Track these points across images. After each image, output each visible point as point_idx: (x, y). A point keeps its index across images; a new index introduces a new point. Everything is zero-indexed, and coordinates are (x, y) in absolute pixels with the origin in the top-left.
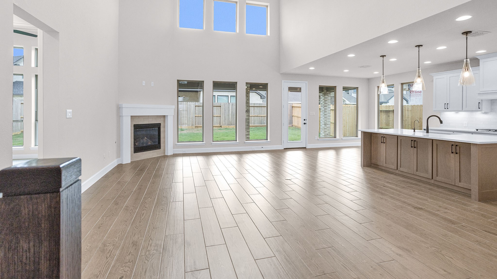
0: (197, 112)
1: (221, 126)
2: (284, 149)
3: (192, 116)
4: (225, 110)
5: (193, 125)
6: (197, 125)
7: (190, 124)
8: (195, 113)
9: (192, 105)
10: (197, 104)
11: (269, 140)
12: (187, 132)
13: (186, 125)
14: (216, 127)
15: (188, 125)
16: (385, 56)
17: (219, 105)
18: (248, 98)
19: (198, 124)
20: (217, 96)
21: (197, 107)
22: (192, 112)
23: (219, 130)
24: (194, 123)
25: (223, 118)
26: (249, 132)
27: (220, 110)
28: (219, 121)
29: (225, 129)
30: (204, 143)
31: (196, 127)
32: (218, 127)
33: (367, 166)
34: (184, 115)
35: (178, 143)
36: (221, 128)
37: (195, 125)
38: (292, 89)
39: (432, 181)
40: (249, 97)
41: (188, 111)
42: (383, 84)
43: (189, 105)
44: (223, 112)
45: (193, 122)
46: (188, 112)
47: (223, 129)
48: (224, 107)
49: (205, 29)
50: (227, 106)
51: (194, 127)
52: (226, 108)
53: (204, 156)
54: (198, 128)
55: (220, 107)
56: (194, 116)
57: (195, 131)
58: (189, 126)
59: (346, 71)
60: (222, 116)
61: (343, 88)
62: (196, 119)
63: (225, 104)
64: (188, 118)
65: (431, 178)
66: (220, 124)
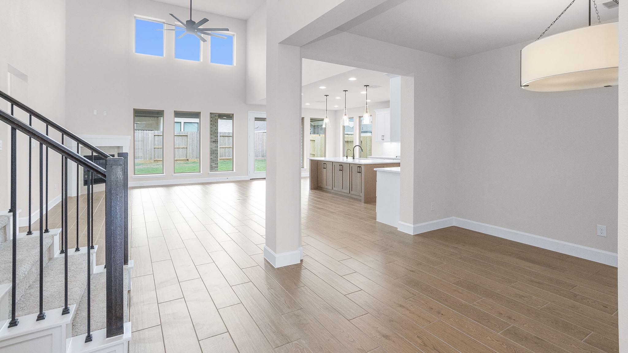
0: (156, 142)
1: (188, 160)
2: (251, 179)
3: (150, 147)
4: (193, 141)
5: (151, 159)
6: (156, 159)
7: (148, 158)
8: (154, 144)
9: (149, 134)
10: (156, 132)
11: (234, 171)
12: (144, 167)
13: (141, 159)
14: (182, 161)
15: (144, 159)
16: (328, 95)
17: (185, 134)
18: (217, 128)
19: (158, 158)
20: (184, 122)
21: (156, 137)
22: (150, 142)
23: (185, 164)
24: (153, 157)
25: (191, 149)
26: (217, 164)
27: (186, 140)
28: (186, 153)
29: (193, 162)
30: (164, 174)
31: (156, 161)
32: (184, 161)
33: (314, 189)
34: (139, 146)
35: (134, 175)
36: (187, 161)
37: (154, 158)
38: (257, 119)
39: (349, 195)
40: (217, 126)
41: (145, 141)
42: (326, 119)
43: (146, 134)
44: (191, 142)
45: (151, 155)
46: (145, 143)
47: (190, 163)
48: (191, 136)
49: (165, 56)
50: (196, 136)
51: (153, 161)
52: (194, 138)
53: (164, 188)
54: (158, 162)
55: (186, 137)
56: (153, 147)
57: (154, 166)
58: (147, 159)
59: (308, 104)
60: (189, 147)
61: (311, 120)
62: (155, 152)
63: (192, 133)
64: (145, 150)
65: (349, 193)
66: (187, 158)
